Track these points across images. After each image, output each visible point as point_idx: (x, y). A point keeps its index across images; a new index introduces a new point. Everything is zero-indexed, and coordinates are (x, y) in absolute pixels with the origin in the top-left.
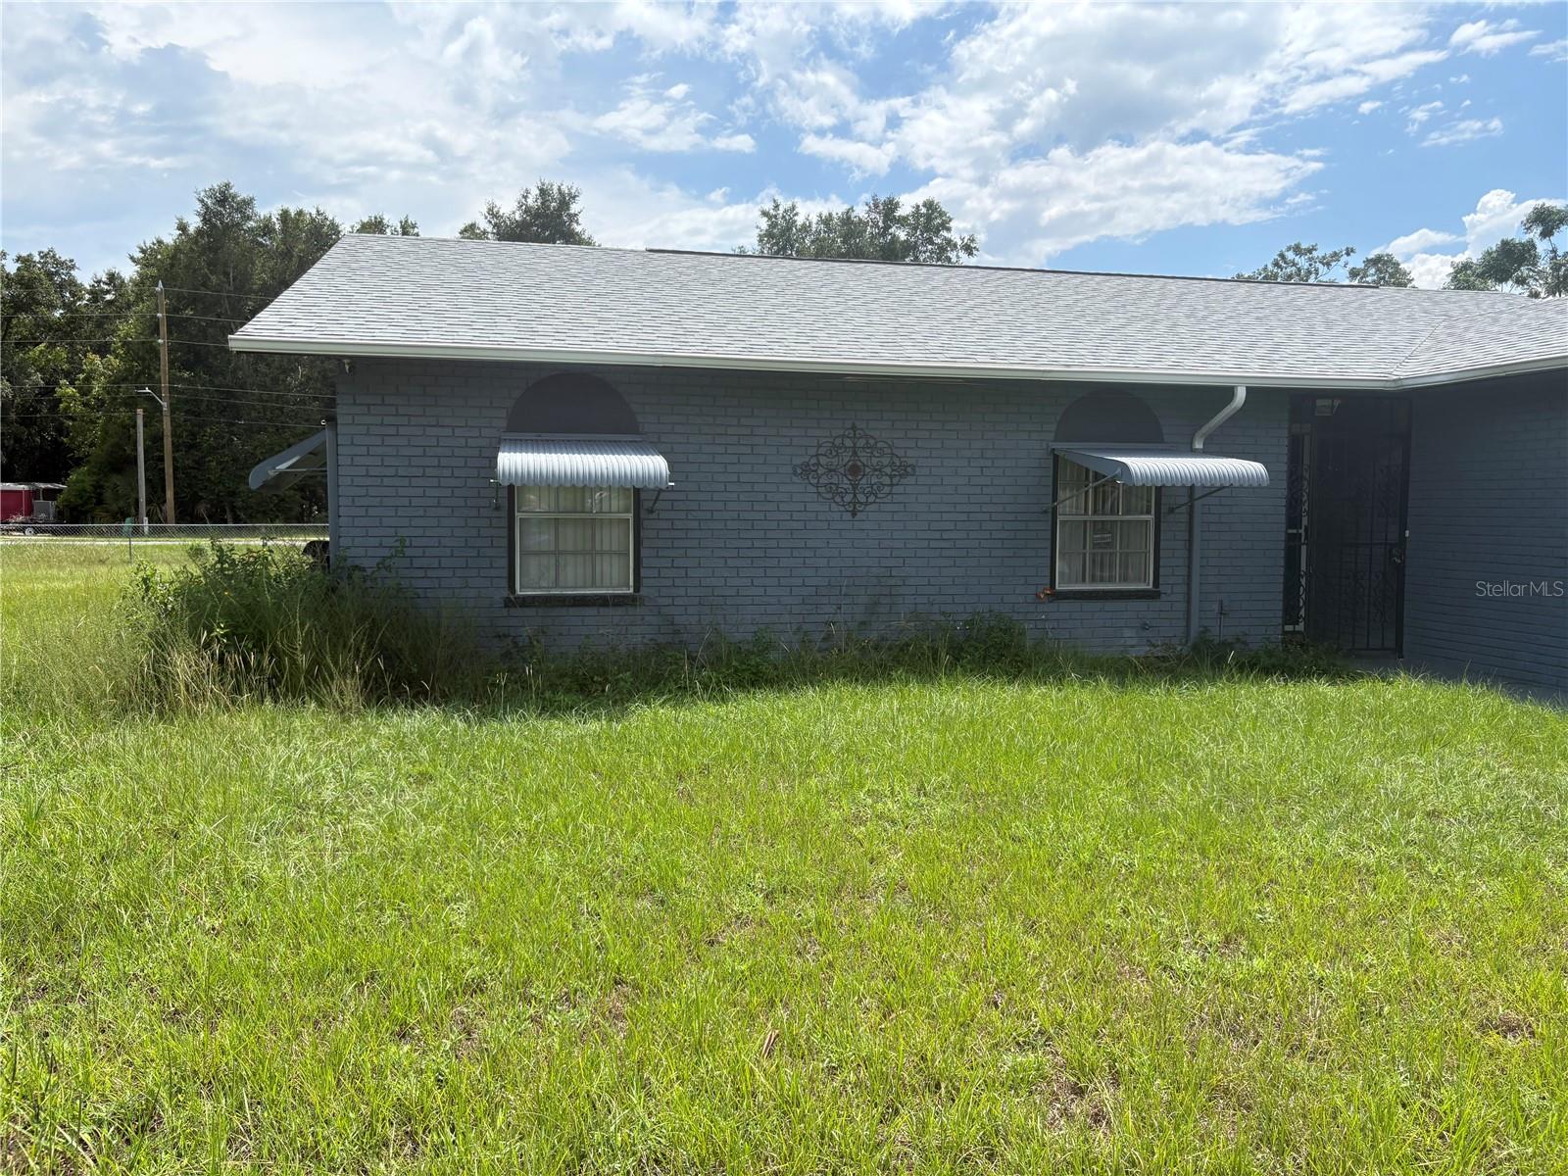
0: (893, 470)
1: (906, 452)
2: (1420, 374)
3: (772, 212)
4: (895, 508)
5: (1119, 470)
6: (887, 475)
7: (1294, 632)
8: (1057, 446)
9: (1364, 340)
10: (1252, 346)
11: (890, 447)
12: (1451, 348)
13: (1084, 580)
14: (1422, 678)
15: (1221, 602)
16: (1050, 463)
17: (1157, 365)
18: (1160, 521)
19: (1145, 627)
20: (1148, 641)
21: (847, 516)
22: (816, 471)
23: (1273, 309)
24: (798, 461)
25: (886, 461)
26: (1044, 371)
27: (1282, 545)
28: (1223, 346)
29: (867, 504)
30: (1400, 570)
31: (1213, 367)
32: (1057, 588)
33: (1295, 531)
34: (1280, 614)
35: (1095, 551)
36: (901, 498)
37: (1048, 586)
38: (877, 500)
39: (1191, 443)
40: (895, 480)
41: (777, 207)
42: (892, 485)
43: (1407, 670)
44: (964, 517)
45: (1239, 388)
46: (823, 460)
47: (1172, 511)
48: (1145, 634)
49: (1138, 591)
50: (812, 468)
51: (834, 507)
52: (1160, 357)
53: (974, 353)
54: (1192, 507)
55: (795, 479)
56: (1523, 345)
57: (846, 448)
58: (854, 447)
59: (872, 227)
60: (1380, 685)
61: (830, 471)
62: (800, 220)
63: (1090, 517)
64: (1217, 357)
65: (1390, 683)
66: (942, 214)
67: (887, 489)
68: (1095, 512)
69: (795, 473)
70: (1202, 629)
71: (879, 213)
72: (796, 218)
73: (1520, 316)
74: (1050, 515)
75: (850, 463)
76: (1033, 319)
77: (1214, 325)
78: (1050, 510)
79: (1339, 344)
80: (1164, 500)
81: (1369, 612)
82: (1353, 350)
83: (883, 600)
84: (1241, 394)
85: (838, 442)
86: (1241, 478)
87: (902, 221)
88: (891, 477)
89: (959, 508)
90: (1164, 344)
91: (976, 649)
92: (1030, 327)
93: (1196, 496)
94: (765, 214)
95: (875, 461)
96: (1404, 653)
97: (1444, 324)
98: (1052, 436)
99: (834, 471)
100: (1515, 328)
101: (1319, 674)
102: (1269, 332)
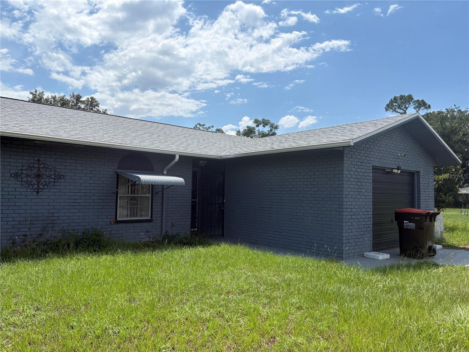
0: (55, 177)
1: (61, 170)
2: (226, 155)
3: (34, 93)
4: (56, 190)
5: (137, 179)
6: (53, 178)
7: (194, 231)
8: (118, 171)
9: (213, 145)
10: (182, 144)
11: (54, 168)
12: (234, 149)
13: (127, 216)
14: (228, 244)
15: (172, 223)
16: (116, 176)
17: (151, 146)
18: (153, 197)
19: (147, 232)
20: (149, 236)
21: (35, 193)
22: (21, 176)
23: (189, 135)
24: (13, 172)
25: (52, 173)
26: (112, 145)
27: (191, 204)
28: (173, 143)
29: (43, 189)
30: (223, 211)
31: (169, 148)
32: (118, 219)
33: (194, 200)
34: (190, 225)
35: (132, 206)
36: (58, 187)
37: (115, 219)
38: (48, 188)
39: (163, 172)
40: (56, 180)
41: (36, 91)
42: (54, 182)
43: (224, 241)
44: (84, 194)
45: (177, 155)
46: (24, 172)
47: (156, 193)
48: (148, 234)
49: (145, 220)
50: (19, 174)
51: (29, 190)
52: (153, 144)
53: (88, 137)
54: (163, 192)
55: (11, 179)
56: (251, 148)
57: (35, 167)
58: (39, 167)
59: (72, 103)
60: (217, 247)
61: (28, 176)
62: (45, 97)
63: (130, 195)
64: (171, 146)
65: (220, 246)
66: (96, 101)
67: (52, 184)
68: (131, 193)
69: (11, 176)
70: (166, 231)
71: (74, 99)
72: (43, 96)
73: (251, 142)
74: (115, 194)
75: (37, 173)
76: (112, 129)
77: (171, 137)
78: (116, 192)
79: (206, 146)
80: (154, 190)
81: (215, 224)
82: (210, 147)
83: (50, 225)
84: (177, 157)
85: (31, 165)
86: (176, 183)
87: (83, 102)
88: (54, 179)
89: (82, 191)
90: (155, 141)
91: (85, 242)
92: (111, 131)
93: (164, 188)
94: (31, 93)
95: (47, 173)
96: (224, 236)
97: (233, 143)
98: (116, 167)
99: (29, 176)
100: (249, 145)
101: (199, 244)
102: (187, 140)
